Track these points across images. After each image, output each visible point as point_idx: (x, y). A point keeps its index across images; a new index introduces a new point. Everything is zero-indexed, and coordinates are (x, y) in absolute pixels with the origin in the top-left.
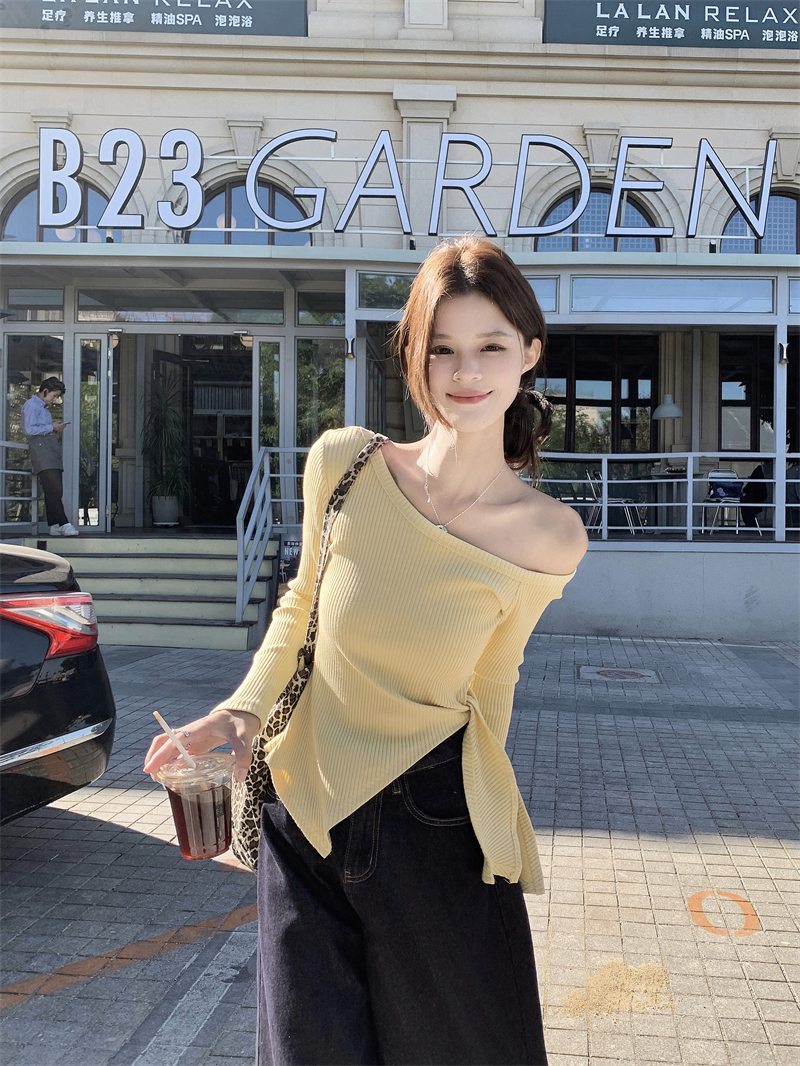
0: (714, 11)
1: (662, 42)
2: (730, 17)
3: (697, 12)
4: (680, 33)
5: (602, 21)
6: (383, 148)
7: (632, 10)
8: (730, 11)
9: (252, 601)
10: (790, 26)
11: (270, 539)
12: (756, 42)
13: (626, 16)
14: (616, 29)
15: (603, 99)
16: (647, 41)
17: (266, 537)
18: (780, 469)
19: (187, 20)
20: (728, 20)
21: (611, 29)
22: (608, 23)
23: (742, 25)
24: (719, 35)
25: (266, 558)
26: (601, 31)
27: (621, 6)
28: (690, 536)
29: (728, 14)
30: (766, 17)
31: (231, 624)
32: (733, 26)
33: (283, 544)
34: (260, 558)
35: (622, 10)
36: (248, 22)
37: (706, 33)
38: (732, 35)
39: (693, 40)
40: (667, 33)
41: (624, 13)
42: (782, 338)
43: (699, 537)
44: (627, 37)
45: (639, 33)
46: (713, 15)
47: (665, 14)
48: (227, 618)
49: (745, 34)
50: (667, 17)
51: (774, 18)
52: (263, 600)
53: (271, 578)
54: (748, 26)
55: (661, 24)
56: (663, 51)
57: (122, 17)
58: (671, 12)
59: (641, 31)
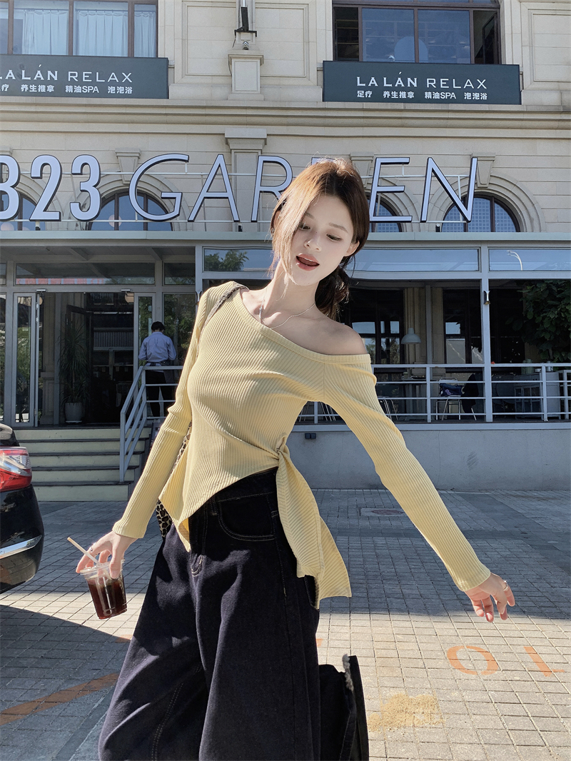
0: (433, 81)
1: (399, 100)
2: (443, 85)
3: (422, 83)
4: (411, 95)
5: (361, 88)
6: (219, 166)
7: (380, 81)
8: (443, 81)
9: (130, 468)
10: (481, 90)
11: (144, 427)
12: (460, 101)
13: (376, 85)
14: (370, 93)
15: (363, 137)
16: (390, 100)
17: (141, 426)
18: (488, 375)
19: (89, 89)
20: (442, 87)
21: (366, 93)
22: (365, 89)
23: (451, 90)
24: (437, 96)
25: (140, 439)
26: (360, 94)
27: (373, 79)
28: (429, 419)
29: (442, 83)
30: (466, 85)
31: (117, 483)
32: (445, 90)
33: (154, 429)
34: (136, 440)
35: (373, 81)
36: (129, 90)
37: (428, 95)
38: (445, 96)
39: (419, 98)
40: (403, 95)
41: (375, 83)
42: (485, 288)
43: (434, 420)
44: (377, 97)
45: (385, 95)
46: (432, 84)
47: (401, 83)
48: (113, 480)
49: (453, 95)
50: (403, 86)
51: (471, 85)
52: (138, 467)
53: (144, 452)
54: (454, 90)
55: (399, 89)
56: (401, 106)
57: (46, 88)
58: (405, 82)
59: (386, 94)
